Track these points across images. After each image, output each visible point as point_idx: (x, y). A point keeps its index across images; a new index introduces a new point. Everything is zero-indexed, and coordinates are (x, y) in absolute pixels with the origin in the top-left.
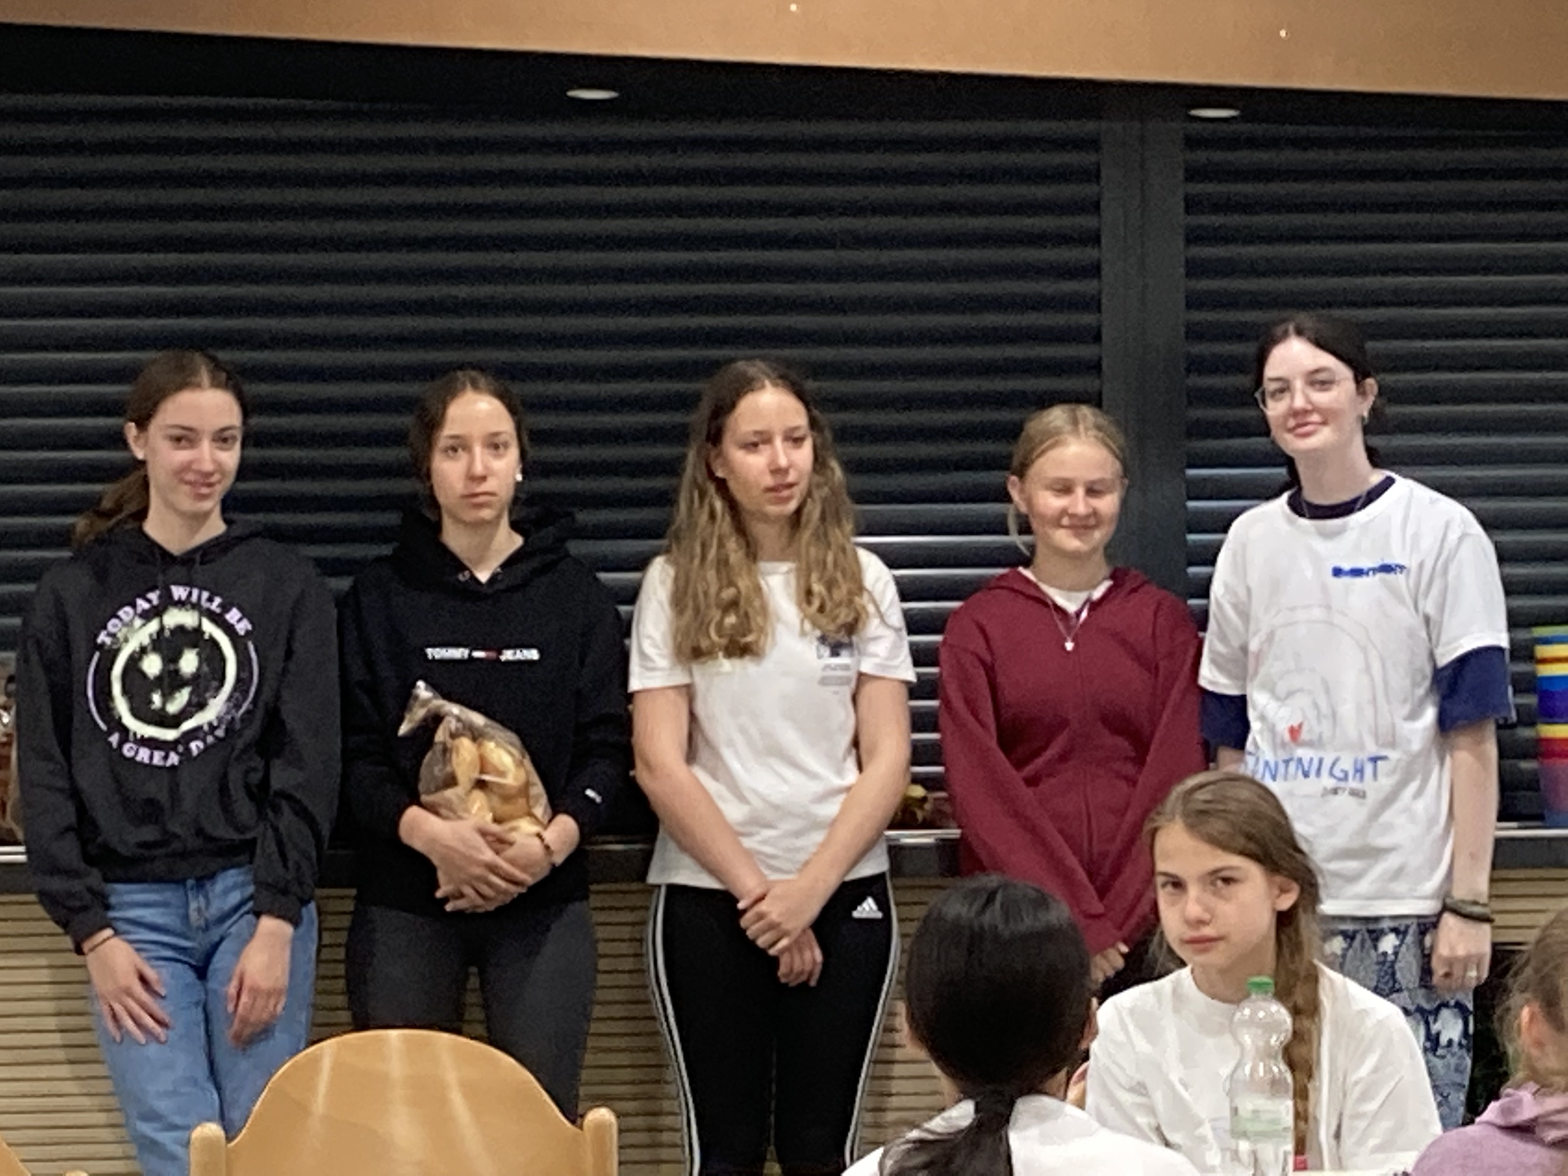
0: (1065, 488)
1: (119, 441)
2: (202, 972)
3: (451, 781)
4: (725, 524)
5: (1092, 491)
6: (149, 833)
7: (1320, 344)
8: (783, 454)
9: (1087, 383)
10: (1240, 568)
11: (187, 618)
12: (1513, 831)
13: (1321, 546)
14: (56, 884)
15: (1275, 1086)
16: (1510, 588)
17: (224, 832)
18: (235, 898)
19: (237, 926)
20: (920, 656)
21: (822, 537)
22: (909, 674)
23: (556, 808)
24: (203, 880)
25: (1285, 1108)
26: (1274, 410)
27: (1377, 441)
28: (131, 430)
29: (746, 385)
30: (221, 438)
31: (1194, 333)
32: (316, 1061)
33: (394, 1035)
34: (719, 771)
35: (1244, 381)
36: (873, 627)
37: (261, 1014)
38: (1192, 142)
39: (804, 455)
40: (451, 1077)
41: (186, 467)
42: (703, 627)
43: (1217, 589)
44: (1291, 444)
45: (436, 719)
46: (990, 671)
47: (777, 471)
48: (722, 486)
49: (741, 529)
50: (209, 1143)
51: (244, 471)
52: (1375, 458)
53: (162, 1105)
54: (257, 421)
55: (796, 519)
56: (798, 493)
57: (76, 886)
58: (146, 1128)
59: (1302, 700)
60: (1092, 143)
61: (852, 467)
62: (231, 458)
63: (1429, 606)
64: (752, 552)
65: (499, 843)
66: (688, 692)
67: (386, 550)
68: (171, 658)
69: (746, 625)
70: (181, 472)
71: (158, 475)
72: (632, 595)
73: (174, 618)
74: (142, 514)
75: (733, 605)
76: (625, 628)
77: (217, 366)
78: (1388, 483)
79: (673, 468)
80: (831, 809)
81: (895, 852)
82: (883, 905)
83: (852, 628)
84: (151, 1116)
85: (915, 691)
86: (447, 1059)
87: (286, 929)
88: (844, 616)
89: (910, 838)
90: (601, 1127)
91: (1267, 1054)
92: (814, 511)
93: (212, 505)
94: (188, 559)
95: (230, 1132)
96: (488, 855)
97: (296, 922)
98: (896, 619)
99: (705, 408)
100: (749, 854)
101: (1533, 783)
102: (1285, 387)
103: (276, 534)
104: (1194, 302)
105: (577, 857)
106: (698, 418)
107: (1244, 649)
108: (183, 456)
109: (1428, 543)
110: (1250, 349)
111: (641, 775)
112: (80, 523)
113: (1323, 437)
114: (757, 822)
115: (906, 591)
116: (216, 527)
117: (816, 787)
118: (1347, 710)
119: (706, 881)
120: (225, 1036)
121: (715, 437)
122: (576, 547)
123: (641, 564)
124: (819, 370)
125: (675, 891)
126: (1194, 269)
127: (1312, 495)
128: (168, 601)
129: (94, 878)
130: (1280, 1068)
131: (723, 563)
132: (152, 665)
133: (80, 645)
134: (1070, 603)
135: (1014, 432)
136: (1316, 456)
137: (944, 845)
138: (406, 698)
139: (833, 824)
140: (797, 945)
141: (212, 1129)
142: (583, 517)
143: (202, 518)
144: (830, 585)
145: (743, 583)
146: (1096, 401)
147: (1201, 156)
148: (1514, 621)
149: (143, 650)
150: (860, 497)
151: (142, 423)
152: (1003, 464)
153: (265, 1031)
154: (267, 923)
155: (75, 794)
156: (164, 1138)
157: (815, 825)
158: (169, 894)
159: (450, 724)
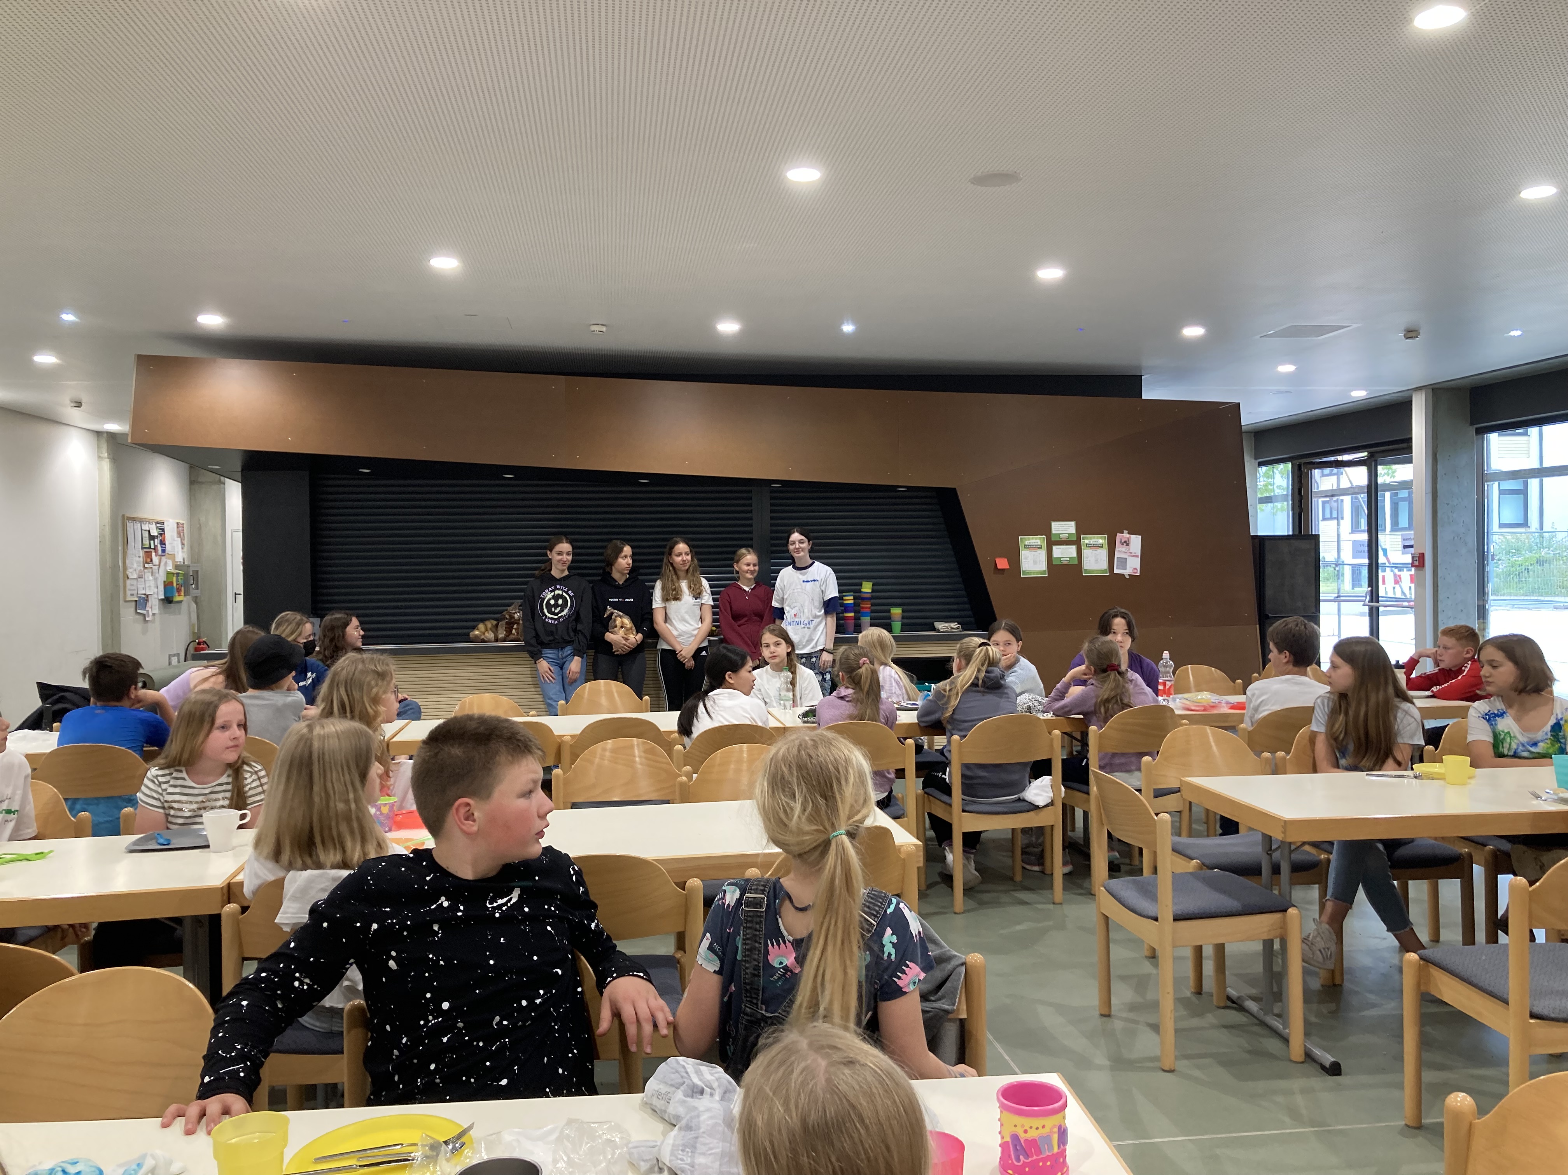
0: (748, 565)
1: (546, 555)
2: (561, 668)
3: (616, 627)
4: (673, 572)
5: (754, 565)
6: (551, 638)
7: (802, 534)
8: (685, 557)
9: (750, 543)
10: (782, 581)
11: (560, 592)
12: (839, 635)
13: (801, 577)
14: (531, 649)
15: (788, 690)
16: (839, 585)
17: (567, 638)
18: (569, 652)
19: (569, 658)
20: (714, 600)
21: (693, 575)
22: (712, 603)
23: (637, 633)
24: (562, 649)
25: (791, 694)
26: (791, 547)
27: (812, 554)
28: (549, 552)
29: (676, 543)
30: (568, 554)
31: (772, 532)
32: (585, 687)
33: (602, 681)
34: (672, 624)
35: (785, 542)
36: (704, 594)
37: (575, 677)
38: (772, 492)
39: (689, 557)
40: (614, 690)
41: (561, 560)
42: (668, 594)
43: (777, 585)
44: (795, 555)
45: (612, 614)
46: (730, 603)
47: (684, 561)
48: (672, 564)
49: (676, 573)
50: (562, 705)
51: (573, 561)
52: (811, 558)
53: (553, 697)
54: (576, 551)
55: (687, 571)
56: (688, 565)
57: (536, 649)
58: (549, 701)
59: (797, 608)
60: (750, 492)
61: (699, 560)
62: (570, 558)
63: (823, 588)
64: (678, 579)
65: (626, 639)
66: (665, 608)
67: (600, 578)
68: (556, 601)
69: (677, 594)
70: (559, 561)
71: (554, 562)
72: (653, 587)
73: (557, 592)
74: (551, 570)
75: (675, 589)
76: (651, 594)
77: (567, 539)
78: (813, 563)
79: (661, 560)
80: (695, 632)
81: (709, 641)
82: (707, 652)
83: (700, 594)
84: (551, 699)
85: (713, 607)
86: (613, 686)
87: (580, 659)
88: (698, 591)
89: (712, 638)
90: (646, 700)
91: (787, 683)
92: (691, 570)
93: (566, 567)
94: (560, 579)
95: (567, 703)
96: (624, 642)
97: (582, 658)
98: (709, 592)
99: (668, 547)
100: (679, 642)
101: (843, 625)
102: (794, 543)
103: (579, 575)
104: (772, 525)
105: (643, 642)
106: (667, 549)
107: (783, 598)
108: (560, 557)
109: (823, 576)
110: (786, 535)
111: (655, 625)
112: (537, 572)
113: (802, 554)
114: (680, 635)
115: (711, 586)
116: (566, 573)
117: (693, 628)
118: (806, 610)
119: (670, 648)
120: (567, 681)
121: (670, 554)
122: (640, 577)
123: (655, 581)
124: (693, 540)
125: (663, 650)
126: (772, 518)
127: (797, 565)
128: (556, 589)
129: (539, 647)
130: (789, 686)
131: (672, 580)
132: (552, 602)
133: (536, 598)
134: (747, 589)
135: (734, 552)
136: (800, 558)
137: (720, 640)
138: (606, 609)
139: (696, 636)
140: (689, 661)
141: (563, 702)
142: (642, 571)
143: (563, 571)
144: (695, 585)
145: (677, 585)
146: (751, 546)
147: (774, 495)
148: (840, 592)
149: (550, 599)
150: (701, 567)
151: (551, 551)
152: (733, 559)
153: (575, 681)
154: (576, 658)
155: (535, 630)
156: (554, 703)
157: (693, 636)
158: (555, 651)
159: (615, 614)
